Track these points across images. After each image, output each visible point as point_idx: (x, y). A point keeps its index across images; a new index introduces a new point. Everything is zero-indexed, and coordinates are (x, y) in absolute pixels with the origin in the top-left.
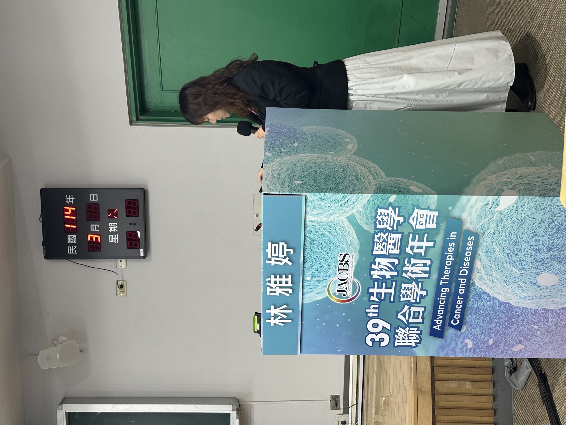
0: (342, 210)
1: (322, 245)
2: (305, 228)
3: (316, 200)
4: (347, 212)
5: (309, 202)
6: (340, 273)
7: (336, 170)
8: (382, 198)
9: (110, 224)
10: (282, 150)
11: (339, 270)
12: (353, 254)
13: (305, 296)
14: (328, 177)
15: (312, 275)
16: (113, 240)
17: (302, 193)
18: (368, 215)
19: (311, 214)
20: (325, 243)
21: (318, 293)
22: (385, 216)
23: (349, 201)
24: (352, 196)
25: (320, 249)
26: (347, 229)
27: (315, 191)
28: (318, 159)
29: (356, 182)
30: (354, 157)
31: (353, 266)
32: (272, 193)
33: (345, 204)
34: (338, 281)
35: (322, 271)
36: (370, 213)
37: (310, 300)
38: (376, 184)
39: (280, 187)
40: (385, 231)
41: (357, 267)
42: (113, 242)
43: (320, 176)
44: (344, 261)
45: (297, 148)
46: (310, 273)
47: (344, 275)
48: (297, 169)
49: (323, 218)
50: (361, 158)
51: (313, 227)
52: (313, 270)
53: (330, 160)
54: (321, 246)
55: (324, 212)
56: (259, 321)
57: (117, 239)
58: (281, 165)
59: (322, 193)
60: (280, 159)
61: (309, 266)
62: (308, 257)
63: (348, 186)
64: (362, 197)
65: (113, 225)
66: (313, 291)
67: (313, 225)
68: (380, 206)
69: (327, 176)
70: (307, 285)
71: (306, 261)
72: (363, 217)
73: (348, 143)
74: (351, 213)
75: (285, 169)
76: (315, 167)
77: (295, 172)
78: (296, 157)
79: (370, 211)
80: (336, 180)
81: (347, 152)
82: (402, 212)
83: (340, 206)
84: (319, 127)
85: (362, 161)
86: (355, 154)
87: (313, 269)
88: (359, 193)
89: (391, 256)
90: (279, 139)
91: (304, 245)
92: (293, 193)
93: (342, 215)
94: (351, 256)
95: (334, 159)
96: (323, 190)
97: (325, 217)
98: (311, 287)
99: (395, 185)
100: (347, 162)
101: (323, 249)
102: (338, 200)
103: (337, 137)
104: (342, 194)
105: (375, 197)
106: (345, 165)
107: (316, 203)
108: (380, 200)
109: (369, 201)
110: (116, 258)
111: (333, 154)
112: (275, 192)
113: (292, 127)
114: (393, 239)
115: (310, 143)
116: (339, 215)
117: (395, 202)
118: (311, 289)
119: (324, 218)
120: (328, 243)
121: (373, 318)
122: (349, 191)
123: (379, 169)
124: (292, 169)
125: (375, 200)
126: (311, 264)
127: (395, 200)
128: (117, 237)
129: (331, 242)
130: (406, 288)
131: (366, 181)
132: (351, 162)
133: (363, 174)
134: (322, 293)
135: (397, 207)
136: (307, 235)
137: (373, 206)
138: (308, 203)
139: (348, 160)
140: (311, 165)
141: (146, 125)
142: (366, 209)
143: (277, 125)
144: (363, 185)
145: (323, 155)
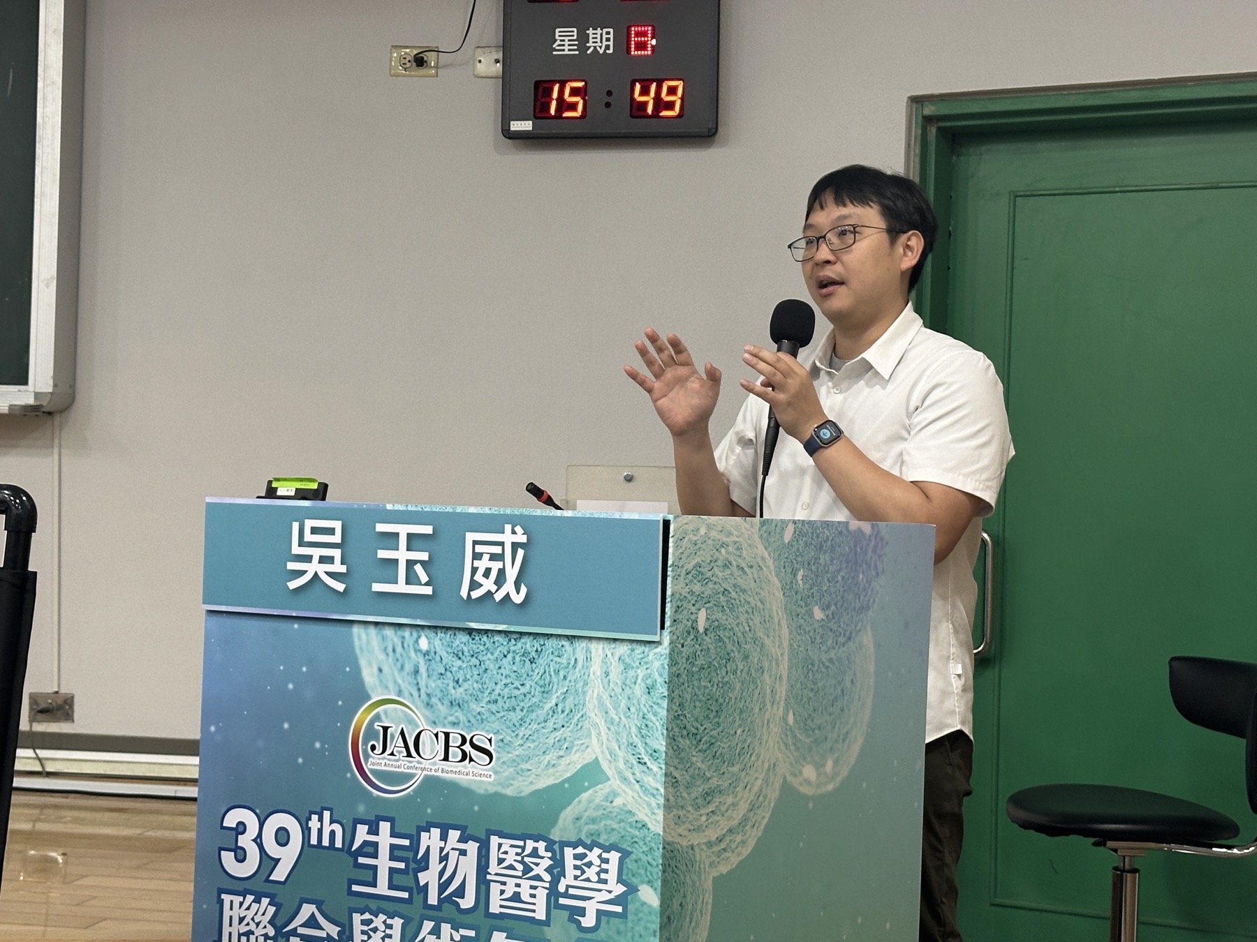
0: (617, 748)
1: (520, 687)
2: (567, 637)
3: (649, 671)
4: (612, 760)
5: (644, 653)
6: (436, 735)
7: (739, 732)
8: (651, 865)
9: (611, 30)
10: (800, 574)
11: (447, 735)
12: (490, 776)
13: (372, 630)
14: (715, 708)
15: (433, 654)
16: (561, 41)
17: (669, 631)
18: (602, 824)
19: (609, 655)
20: (525, 695)
21: (380, 670)
22: (598, 874)
23: (644, 768)
24: (658, 776)
25: (508, 681)
26: (564, 761)
27: (675, 669)
28: (773, 677)
29: (701, 789)
30: (777, 786)
31: (457, 776)
32: (671, 544)
33: (636, 757)
34: (414, 731)
35: (443, 683)
36: (609, 829)
37: (361, 648)
38: (692, 849)
39: (690, 567)
40: (555, 871)
41: (453, 786)
42: (556, 40)
43: (721, 685)
44: (471, 749)
45: (806, 617)
46: (438, 649)
47: (431, 747)
48: (743, 618)
49: (596, 691)
50: (772, 805)
51: (572, 663)
52: (448, 659)
53: (767, 713)
54: (517, 684)
55: (613, 695)
56: (301, 495)
57: (564, 50)
58: (754, 570)
59: (668, 690)
60: (772, 568)
61: (458, 646)
62: (484, 645)
63: (689, 765)
64: (654, 805)
65: (608, 40)
66: (387, 655)
67: (576, 659)
68: (627, 860)
69: (721, 705)
70: (403, 637)
71: (473, 639)
72: (598, 807)
73: (819, 766)
74: (609, 773)
75: (740, 581)
76: (746, 669)
77: (731, 610)
78: (780, 613)
79: (613, 830)
80: (706, 732)
81: (791, 764)
82: (608, 922)
83: (631, 741)
84: (872, 682)
85: (764, 807)
86: (786, 788)
87: (450, 658)
88: (665, 797)
89: (483, 887)
90: (835, 562)
91: (522, 634)
92: (668, 605)
93: (604, 746)
94: (486, 770)
95: (772, 726)
96: (675, 693)
97: (599, 698)
98: (399, 649)
99: (690, 905)
100: (763, 763)
101: (506, 690)
102: (647, 735)
103: (839, 736)
104: (664, 749)
105: (653, 845)
106: (753, 758)
107: (639, 671)
108: (644, 858)
109: (644, 826)
110: (506, 47)
111: (787, 724)
112: (673, 554)
113: (872, 600)
114: (533, 896)
115: (823, 654)
116: (605, 741)
117: (637, 904)
118: (394, 650)
119: (595, 695)
120: (526, 704)
121: (306, 831)
122: (672, 769)
123: (741, 858)
124: (743, 601)
125: (645, 844)
126: (466, 654)
127: (644, 904)
128: (569, 50)
129: (527, 711)
130: (388, 931)
131: (704, 818)
132: (761, 777)
133: (723, 809)
134: (381, 681)
135: (625, 909)
136: (551, 644)
137: (629, 839)
138: (639, 649)
139: (766, 765)
140: (754, 658)
141: (908, 146)
142: (619, 817)
143: (880, 556)
144: (692, 811)
145: (784, 693)
